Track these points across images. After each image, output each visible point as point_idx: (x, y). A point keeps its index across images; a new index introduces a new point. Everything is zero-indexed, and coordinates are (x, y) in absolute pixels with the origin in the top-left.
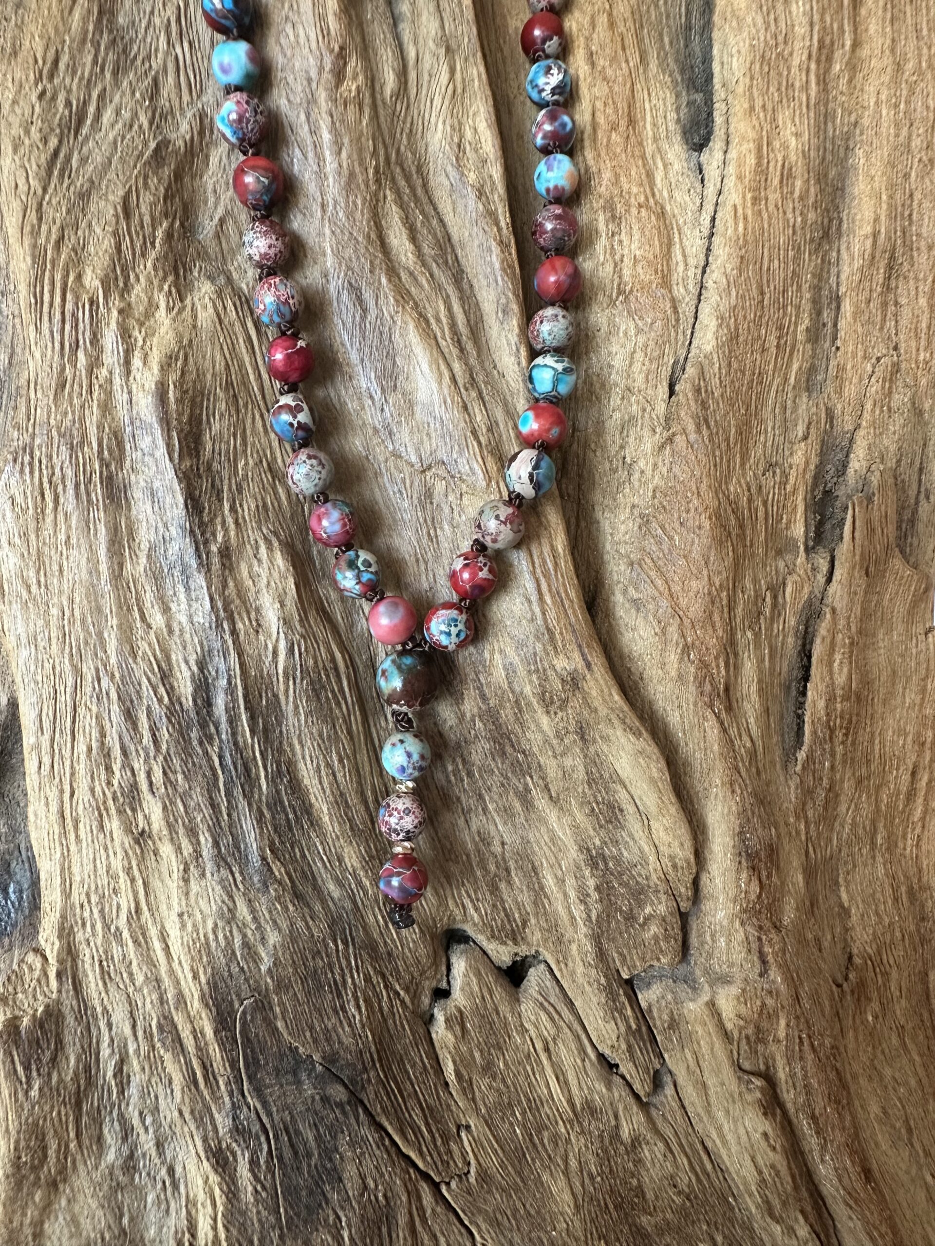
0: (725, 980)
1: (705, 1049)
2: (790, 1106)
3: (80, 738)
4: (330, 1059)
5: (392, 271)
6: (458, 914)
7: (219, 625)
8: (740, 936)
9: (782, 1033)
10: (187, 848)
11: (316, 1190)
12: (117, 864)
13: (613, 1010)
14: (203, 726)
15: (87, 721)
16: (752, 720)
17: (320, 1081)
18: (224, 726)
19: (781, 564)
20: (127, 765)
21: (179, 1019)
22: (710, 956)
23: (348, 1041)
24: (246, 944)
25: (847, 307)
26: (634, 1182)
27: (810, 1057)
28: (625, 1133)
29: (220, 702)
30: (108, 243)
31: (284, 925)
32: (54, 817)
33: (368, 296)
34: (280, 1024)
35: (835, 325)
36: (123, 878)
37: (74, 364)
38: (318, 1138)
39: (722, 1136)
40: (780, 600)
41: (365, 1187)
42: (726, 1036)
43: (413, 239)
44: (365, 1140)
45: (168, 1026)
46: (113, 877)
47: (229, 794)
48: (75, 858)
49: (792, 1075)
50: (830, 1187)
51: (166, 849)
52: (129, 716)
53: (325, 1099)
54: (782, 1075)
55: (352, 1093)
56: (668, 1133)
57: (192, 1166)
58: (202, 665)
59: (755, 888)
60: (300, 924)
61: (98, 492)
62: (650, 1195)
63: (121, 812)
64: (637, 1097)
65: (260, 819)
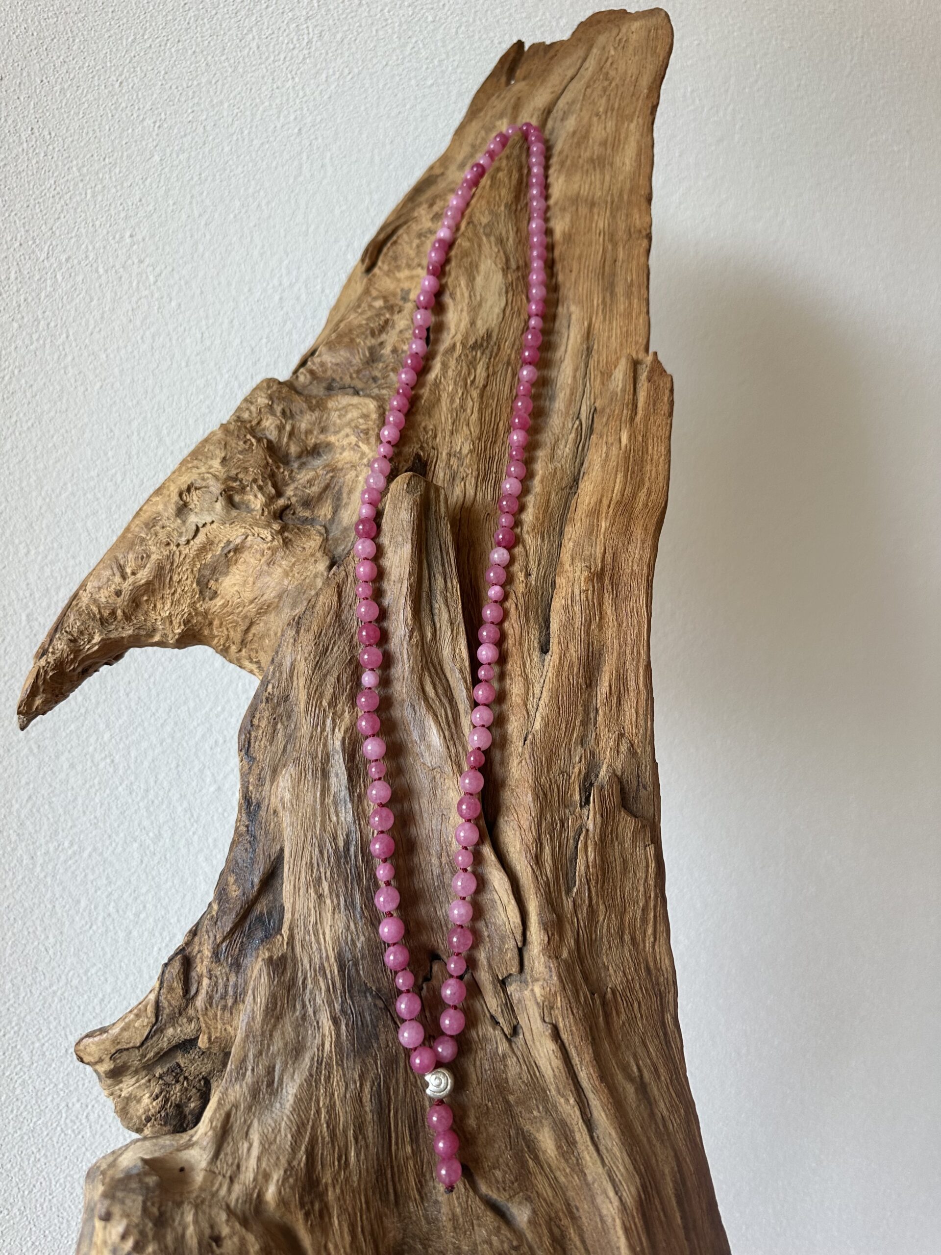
0: (537, 980)
1: (531, 1012)
2: (566, 1041)
3: (304, 859)
4: (379, 990)
5: (426, 699)
6: (436, 944)
7: (355, 822)
8: (543, 960)
9: (559, 1005)
10: (335, 902)
11: (369, 1040)
12: (311, 906)
13: (496, 992)
14: (346, 858)
15: (307, 854)
16: (548, 871)
17: (373, 997)
18: (353, 858)
19: (567, 811)
20: (318, 869)
21: (326, 965)
22: (532, 971)
23: (386, 984)
24: (352, 940)
25: (600, 712)
26: (504, 1076)
27: (571, 1016)
28: (500, 1052)
29: (352, 849)
30: (331, 690)
31: (367, 934)
32: (292, 887)
33: (417, 708)
34: (361, 972)
35: (595, 719)
36: (313, 911)
37: (316, 730)
38: (371, 1020)
39: (539, 1055)
40: (566, 825)
41: (388, 1046)
42: (538, 1004)
43: (435, 688)
44: (389, 1025)
45: (322, 968)
46: (309, 910)
47: (352, 883)
48: (297, 903)
49: (565, 1026)
50: (585, 1083)
51: (328, 901)
52: (321, 852)
53: (375, 1005)
54: (561, 1025)
55: (386, 1006)
56: (519, 1054)
57: (325, 1021)
58: (347, 836)
59: (546, 939)
60: (372, 935)
61: (319, 774)
62: (511, 1083)
63: (315, 886)
64: (505, 1035)
65: (362, 893)
